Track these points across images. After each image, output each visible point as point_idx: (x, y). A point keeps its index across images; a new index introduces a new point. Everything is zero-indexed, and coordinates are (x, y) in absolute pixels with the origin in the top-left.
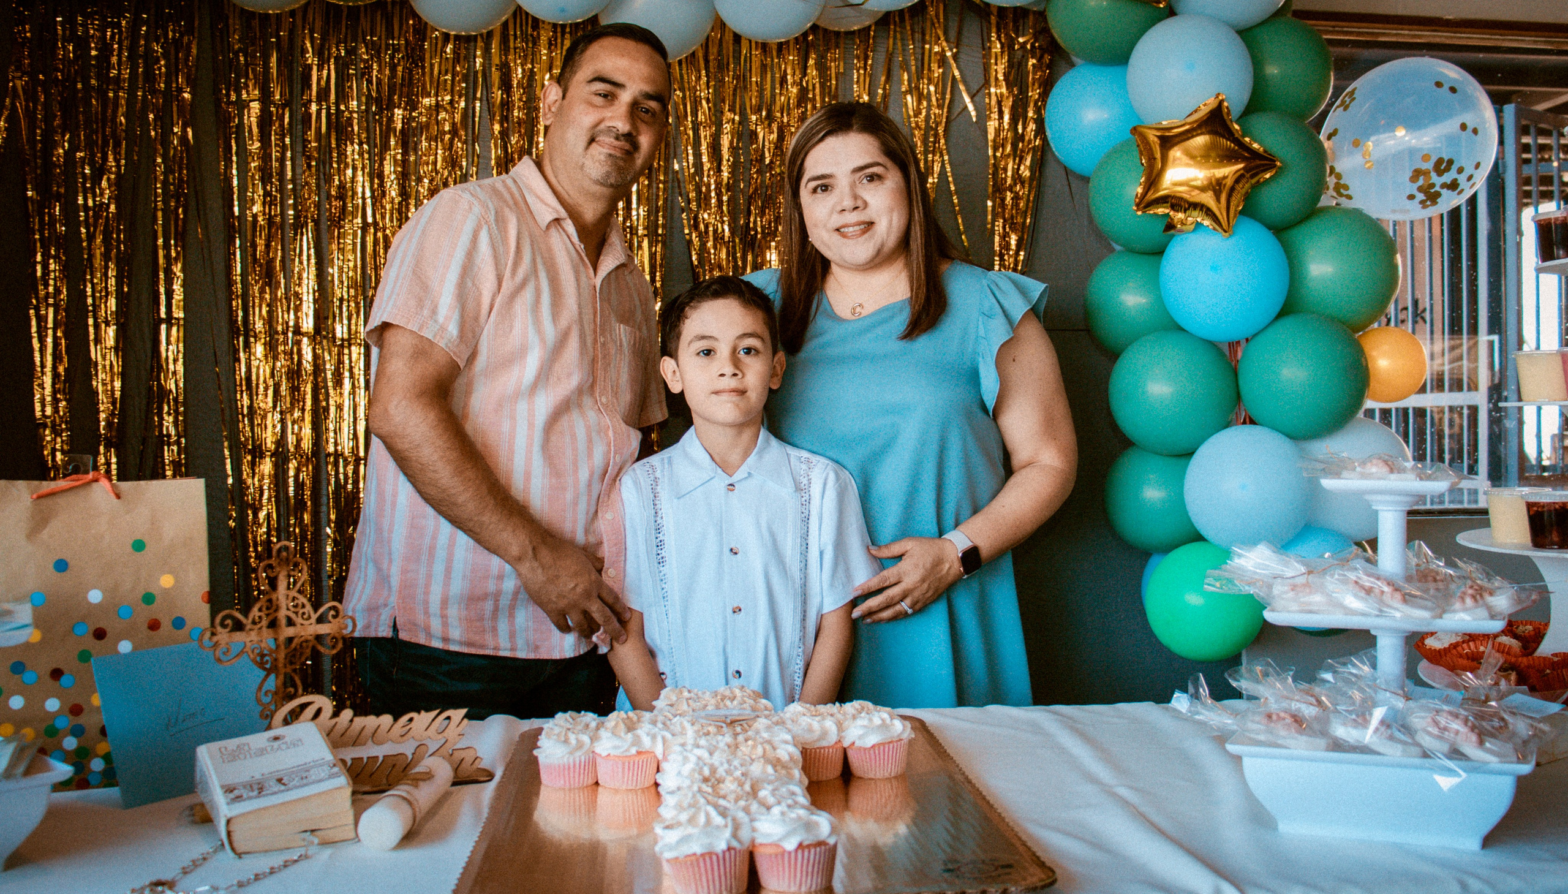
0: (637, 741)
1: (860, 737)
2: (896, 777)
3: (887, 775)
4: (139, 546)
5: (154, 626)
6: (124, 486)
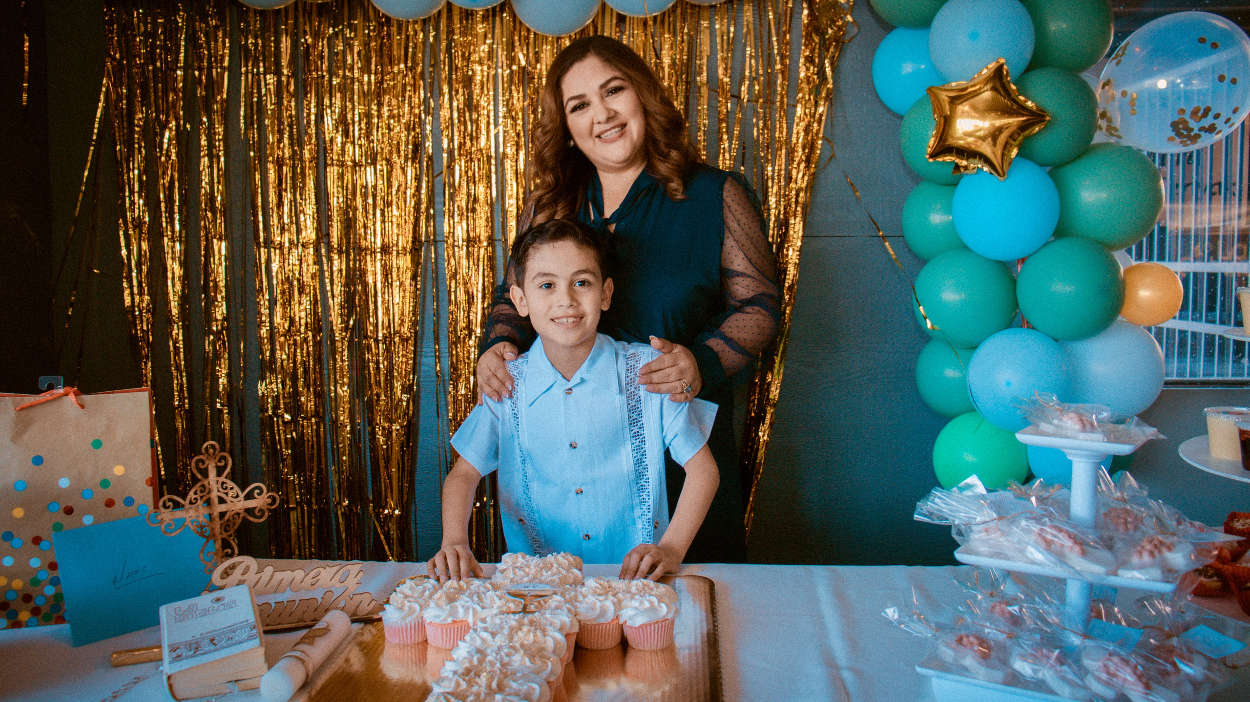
0: (453, 612)
1: (631, 618)
3: (654, 648)
4: (97, 444)
5: (110, 503)
6: (87, 398)
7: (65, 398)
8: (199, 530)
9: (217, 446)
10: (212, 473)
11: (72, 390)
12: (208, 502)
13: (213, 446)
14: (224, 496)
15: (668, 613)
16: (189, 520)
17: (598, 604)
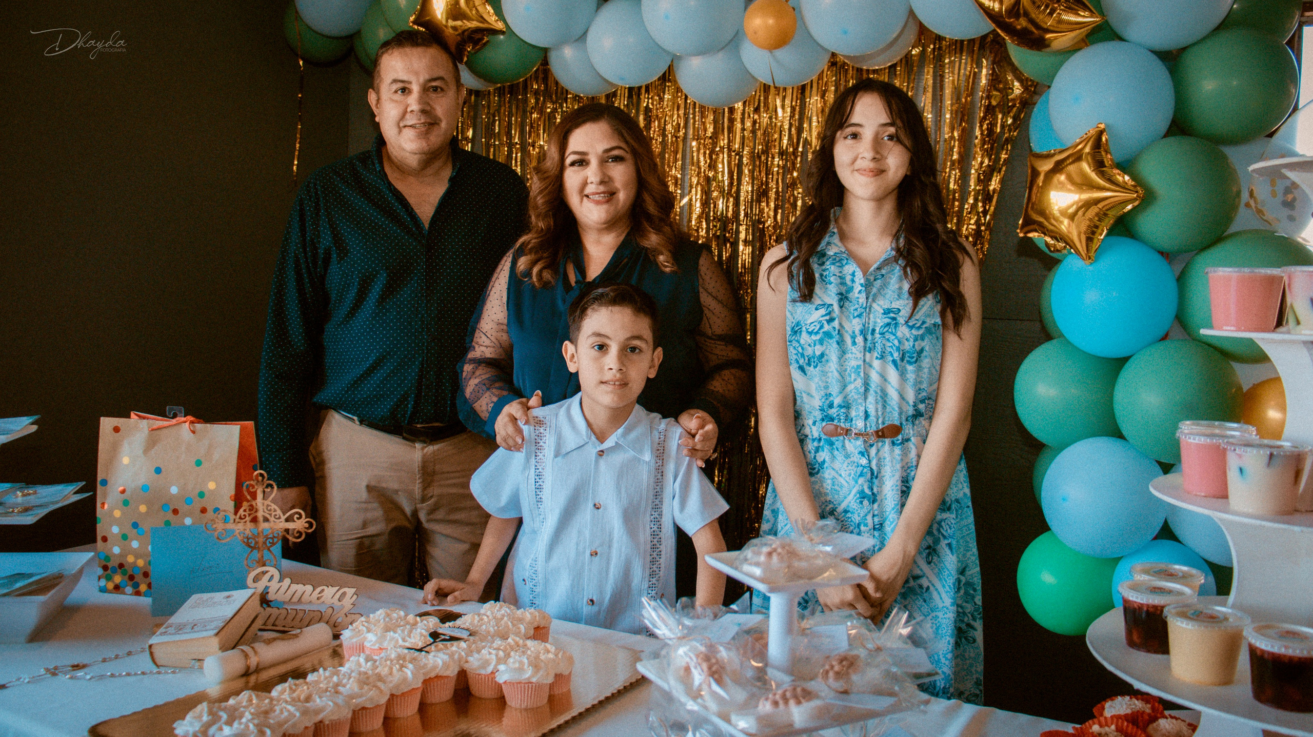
2: (526, 710)
3: (518, 706)
4: (199, 463)
5: (204, 510)
6: (198, 426)
7: (183, 424)
8: (246, 540)
9: (266, 475)
10: (260, 496)
11: (190, 418)
12: (254, 520)
13: (261, 475)
14: (268, 516)
15: (532, 676)
16: (238, 531)
17: (488, 657)
